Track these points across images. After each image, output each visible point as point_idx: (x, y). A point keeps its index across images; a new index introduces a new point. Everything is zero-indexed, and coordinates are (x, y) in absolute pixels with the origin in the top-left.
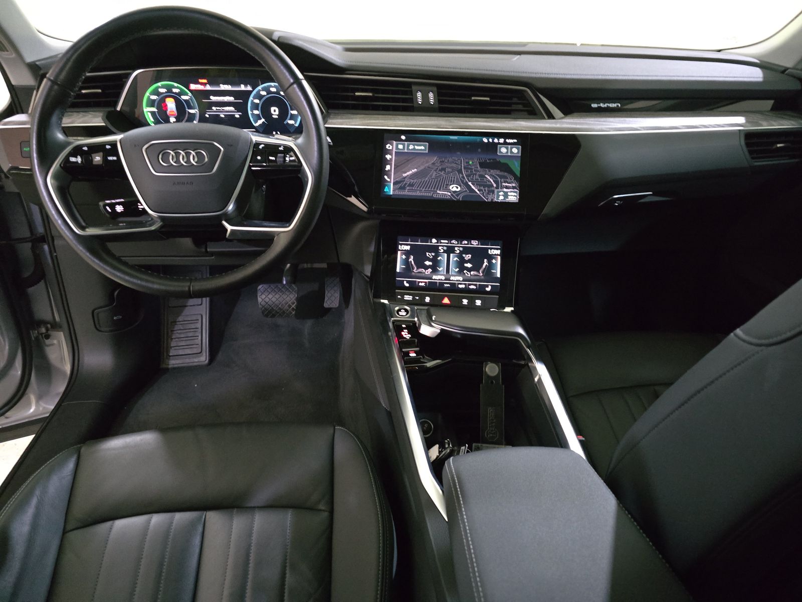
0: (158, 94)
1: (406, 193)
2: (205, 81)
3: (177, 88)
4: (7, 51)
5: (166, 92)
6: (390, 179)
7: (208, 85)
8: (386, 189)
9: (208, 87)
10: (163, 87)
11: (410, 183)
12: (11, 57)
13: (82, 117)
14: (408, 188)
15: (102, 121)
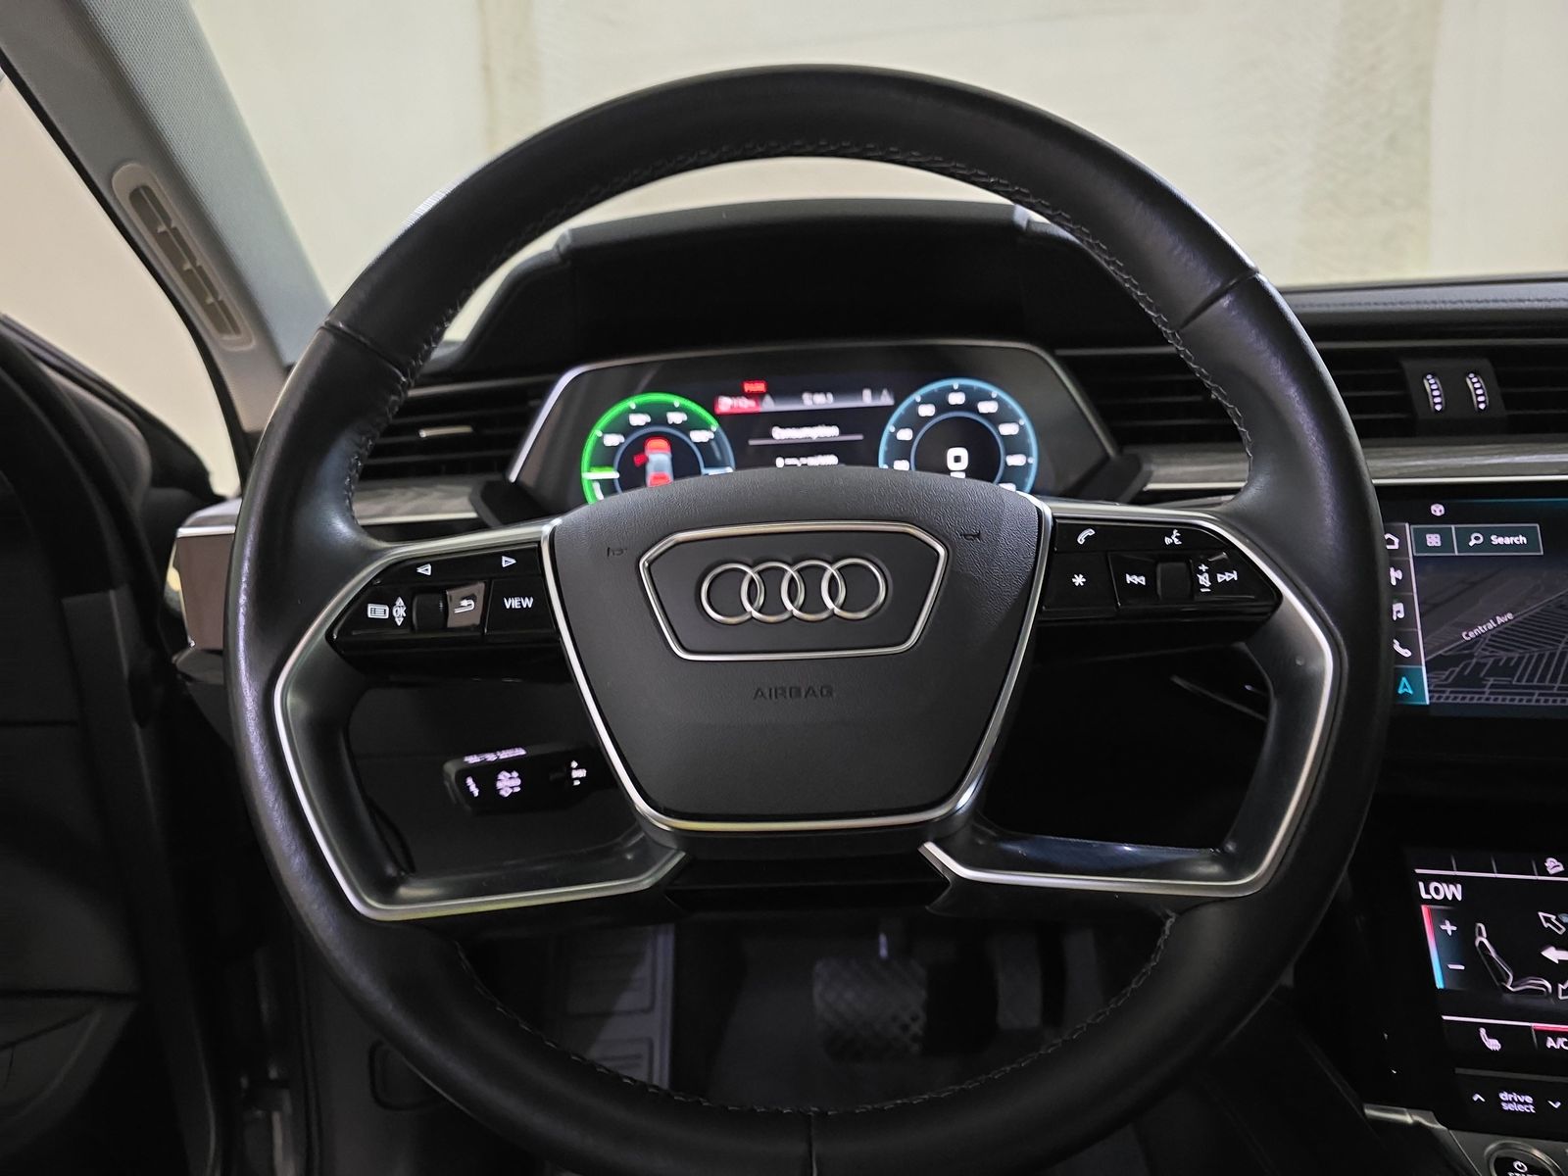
0: (626, 429)
1: (1486, 697)
2: (760, 387)
3: (679, 409)
4: (237, 330)
5: (648, 425)
6: (1414, 648)
7: (768, 399)
8: (1405, 687)
9: (769, 405)
10: (639, 410)
11: (1497, 662)
12: (245, 348)
13: (415, 498)
14: (1491, 681)
15: (470, 507)
